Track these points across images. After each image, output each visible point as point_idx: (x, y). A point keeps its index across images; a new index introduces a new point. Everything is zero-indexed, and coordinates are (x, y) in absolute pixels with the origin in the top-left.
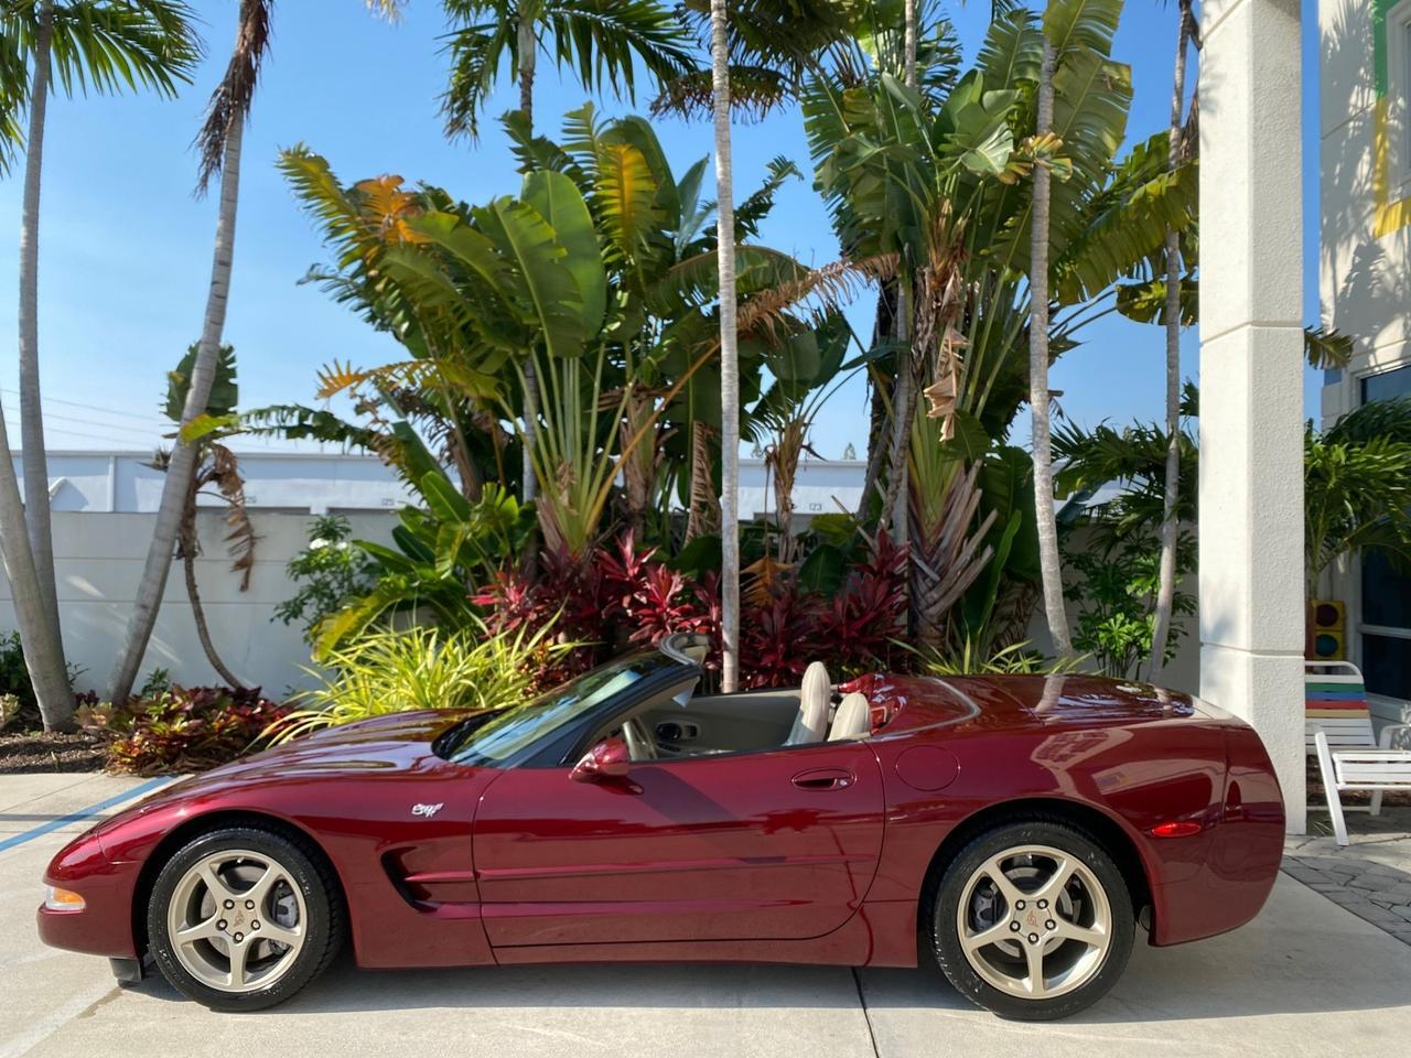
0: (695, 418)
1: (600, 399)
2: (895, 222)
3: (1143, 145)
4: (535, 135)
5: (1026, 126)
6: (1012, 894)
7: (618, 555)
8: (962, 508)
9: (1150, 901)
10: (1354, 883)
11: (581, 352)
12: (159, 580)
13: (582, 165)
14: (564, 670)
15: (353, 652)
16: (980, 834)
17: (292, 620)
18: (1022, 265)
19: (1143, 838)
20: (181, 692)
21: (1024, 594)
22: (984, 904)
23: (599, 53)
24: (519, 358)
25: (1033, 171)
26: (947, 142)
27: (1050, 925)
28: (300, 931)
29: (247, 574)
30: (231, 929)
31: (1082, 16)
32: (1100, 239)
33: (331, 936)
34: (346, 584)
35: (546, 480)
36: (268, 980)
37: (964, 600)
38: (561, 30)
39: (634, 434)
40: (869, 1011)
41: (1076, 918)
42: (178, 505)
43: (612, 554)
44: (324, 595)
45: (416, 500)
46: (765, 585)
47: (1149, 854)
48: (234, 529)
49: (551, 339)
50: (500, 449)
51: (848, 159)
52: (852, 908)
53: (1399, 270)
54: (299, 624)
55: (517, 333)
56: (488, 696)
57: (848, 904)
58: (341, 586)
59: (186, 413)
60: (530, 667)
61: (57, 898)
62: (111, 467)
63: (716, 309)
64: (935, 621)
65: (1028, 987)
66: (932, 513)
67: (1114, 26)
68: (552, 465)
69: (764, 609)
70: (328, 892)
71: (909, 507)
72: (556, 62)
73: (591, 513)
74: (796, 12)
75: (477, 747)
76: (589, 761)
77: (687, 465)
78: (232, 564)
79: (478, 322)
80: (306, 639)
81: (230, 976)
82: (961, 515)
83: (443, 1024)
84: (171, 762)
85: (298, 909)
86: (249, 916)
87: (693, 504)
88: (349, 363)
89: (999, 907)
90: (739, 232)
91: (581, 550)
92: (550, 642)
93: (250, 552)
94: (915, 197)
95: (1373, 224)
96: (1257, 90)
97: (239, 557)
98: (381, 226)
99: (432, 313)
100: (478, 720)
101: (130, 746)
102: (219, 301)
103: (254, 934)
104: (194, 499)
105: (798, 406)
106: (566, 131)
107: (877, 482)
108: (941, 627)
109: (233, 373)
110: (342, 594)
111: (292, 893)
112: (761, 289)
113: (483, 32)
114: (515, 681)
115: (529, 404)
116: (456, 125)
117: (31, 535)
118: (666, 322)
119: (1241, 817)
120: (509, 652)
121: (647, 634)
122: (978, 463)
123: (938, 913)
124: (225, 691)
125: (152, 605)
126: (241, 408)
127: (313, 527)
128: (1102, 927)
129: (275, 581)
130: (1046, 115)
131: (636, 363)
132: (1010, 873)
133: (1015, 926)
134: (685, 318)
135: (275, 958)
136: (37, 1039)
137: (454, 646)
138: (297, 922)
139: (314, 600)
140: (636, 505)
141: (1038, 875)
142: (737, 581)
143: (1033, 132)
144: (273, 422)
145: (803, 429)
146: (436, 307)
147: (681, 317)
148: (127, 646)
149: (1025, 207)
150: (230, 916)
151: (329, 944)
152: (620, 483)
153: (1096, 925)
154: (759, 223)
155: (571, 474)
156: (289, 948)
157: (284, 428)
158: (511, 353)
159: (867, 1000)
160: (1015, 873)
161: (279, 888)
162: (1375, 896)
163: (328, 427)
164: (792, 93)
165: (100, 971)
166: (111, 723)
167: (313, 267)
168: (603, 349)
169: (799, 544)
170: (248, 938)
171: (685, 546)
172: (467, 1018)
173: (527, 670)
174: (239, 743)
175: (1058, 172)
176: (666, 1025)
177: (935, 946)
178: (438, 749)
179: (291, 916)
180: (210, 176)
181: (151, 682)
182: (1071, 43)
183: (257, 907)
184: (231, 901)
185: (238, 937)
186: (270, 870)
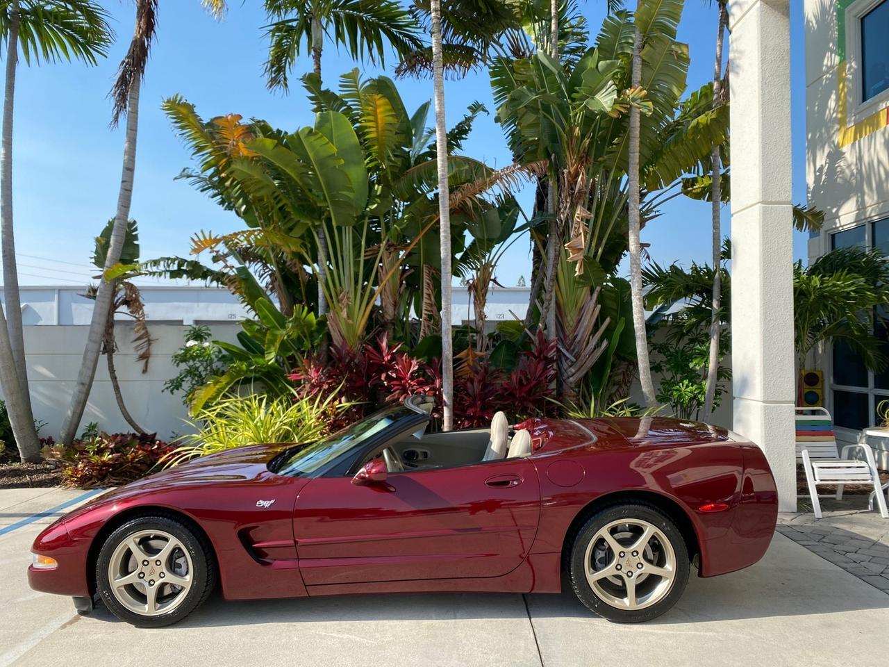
0: (424, 263)
1: (365, 252)
2: (546, 141)
3: (697, 92)
4: (323, 88)
5: (625, 82)
6: (617, 548)
7: (378, 348)
8: (589, 316)
9: (699, 551)
10: (824, 540)
11: (353, 223)
12: (91, 367)
13: (353, 107)
14: (346, 420)
15: (215, 410)
16: (597, 512)
17: (175, 391)
18: (624, 167)
19: (693, 513)
20: (107, 437)
21: (627, 369)
22: (601, 554)
23: (362, 37)
24: (315, 227)
25: (629, 110)
26: (576, 92)
27: (640, 566)
28: (189, 578)
29: (147, 362)
30: (147, 578)
31: (658, 14)
32: (671, 151)
33: (207, 582)
34: (209, 368)
35: (333, 302)
36: (171, 607)
37: (591, 373)
38: (338, 23)
39: (387, 273)
40: (533, 619)
41: (655, 562)
42: (103, 320)
43: (374, 348)
44: (195, 375)
45: (252, 315)
46: (469, 365)
47: (698, 523)
48: (138, 335)
49: (335, 215)
50: (304, 283)
51: (516, 103)
52: (522, 558)
53: (853, 167)
54: (180, 393)
55: (314, 211)
56: (299, 436)
57: (520, 556)
58: (206, 369)
59: (107, 263)
60: (325, 418)
61: (40, 561)
62: (56, 296)
63: (436, 195)
64: (573, 386)
65: (627, 603)
66: (570, 319)
67: (677, 20)
68: (336, 293)
69: (468, 380)
70: (206, 555)
71: (556, 315)
72: (335, 43)
73: (361, 322)
74: (484, 11)
75: (294, 466)
76: (363, 473)
77: (420, 291)
78: (137, 356)
79: (290, 205)
80: (185, 403)
81: (147, 606)
82: (588, 321)
83: (276, 632)
84: (102, 480)
85: (187, 565)
86: (158, 569)
87: (423, 315)
88: (210, 232)
89: (610, 555)
90: (450, 147)
91: (355, 346)
92: (336, 403)
93: (148, 349)
94: (557, 126)
95: (838, 138)
96: (763, 60)
97: (141, 352)
98: (228, 146)
99: (261, 199)
100: (294, 450)
101: (76, 470)
102: (127, 193)
103: (161, 581)
104: (113, 316)
105: (488, 255)
106: (341, 86)
107: (536, 301)
108: (577, 390)
109: (136, 238)
110: (206, 375)
111: (184, 555)
112: (464, 183)
113: (290, 24)
114: (315, 427)
115: (321, 255)
116: (274, 81)
117: (11, 341)
118: (405, 203)
119: (755, 500)
120: (312, 409)
121: (396, 396)
122: (598, 289)
123: (573, 560)
124: (134, 435)
125: (88, 383)
126: (142, 259)
127: (188, 333)
128: (670, 566)
129: (164, 367)
130: (637, 75)
131: (388, 229)
132: (616, 535)
133: (619, 567)
134: (418, 201)
135: (174, 595)
136: (30, 646)
137: (278, 405)
138: (187, 573)
139: (189, 378)
140: (388, 317)
141: (632, 537)
142: (451, 363)
143: (629, 86)
144: (162, 267)
145: (491, 269)
146: (263, 197)
147: (415, 200)
148: (72, 408)
149: (625, 131)
150: (146, 570)
151: (206, 586)
152: (378, 303)
153: (667, 566)
154: (462, 142)
155: (348, 298)
156: (183, 588)
157: (168, 271)
158: (310, 224)
159: (531, 613)
160: (619, 536)
161: (176, 552)
162: (835, 547)
163: (196, 271)
164: (481, 60)
165: (66, 604)
166: (63, 456)
167: (184, 170)
168: (367, 221)
169: (489, 340)
170: (157, 583)
171: (419, 342)
172: (291, 629)
173: (323, 420)
174: (143, 468)
175: (645, 110)
176: (411, 630)
177: (571, 580)
178: (271, 468)
179: (183, 569)
180: (120, 114)
181: (87, 431)
182: (652, 30)
183: (163, 564)
184: (147, 561)
185: (152, 582)
186: (170, 542)
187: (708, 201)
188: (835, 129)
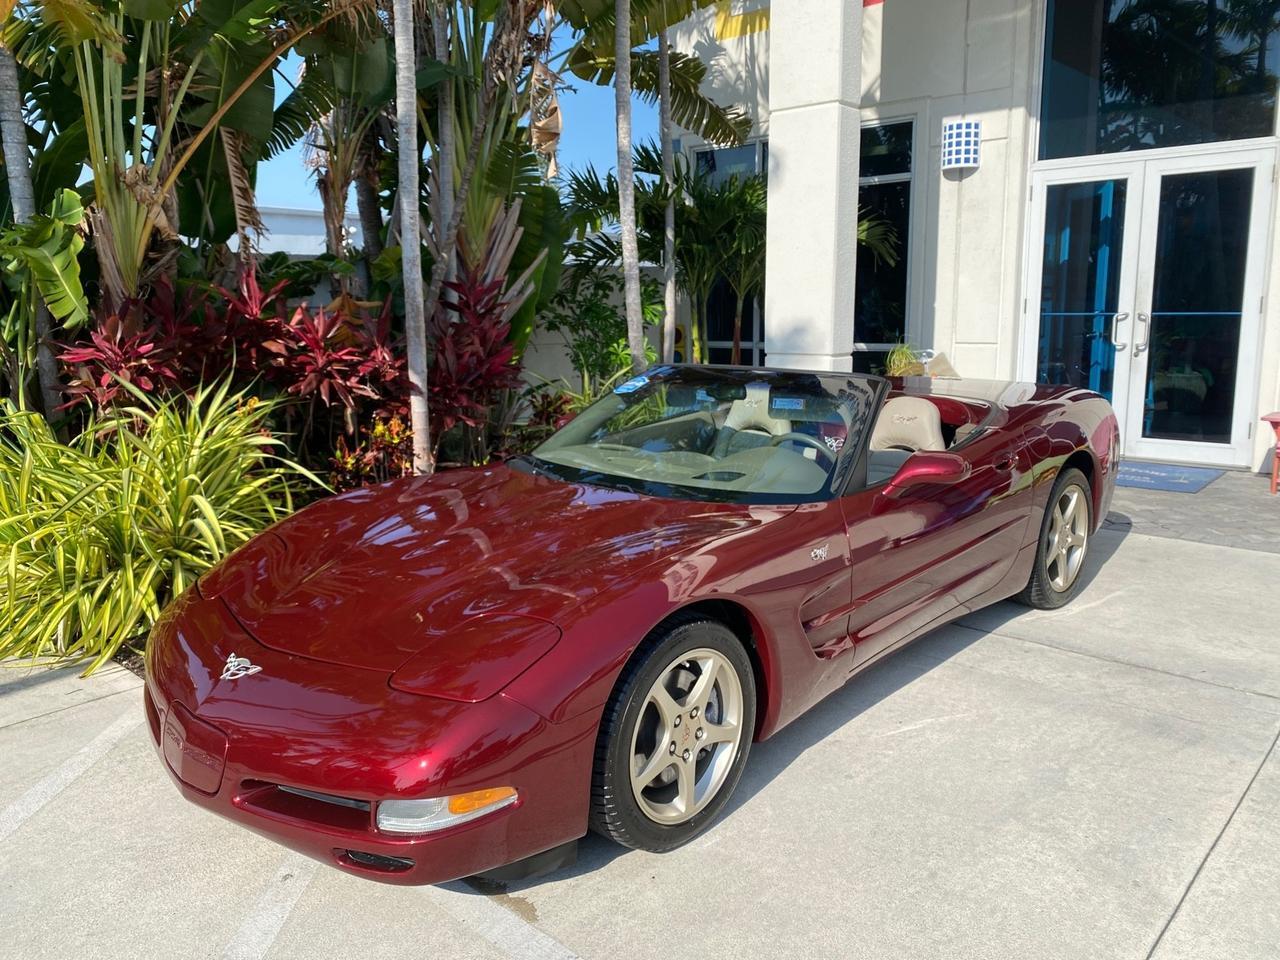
0: (222, 123)
53: (741, 68)
66: (477, 248)
82: (503, 252)
87: (240, 230)
95: (715, 26)
122: (518, 201)
183: (701, 712)
184: (679, 716)
185: (686, 756)
186: (712, 663)
187: (598, 84)
188: (711, 12)
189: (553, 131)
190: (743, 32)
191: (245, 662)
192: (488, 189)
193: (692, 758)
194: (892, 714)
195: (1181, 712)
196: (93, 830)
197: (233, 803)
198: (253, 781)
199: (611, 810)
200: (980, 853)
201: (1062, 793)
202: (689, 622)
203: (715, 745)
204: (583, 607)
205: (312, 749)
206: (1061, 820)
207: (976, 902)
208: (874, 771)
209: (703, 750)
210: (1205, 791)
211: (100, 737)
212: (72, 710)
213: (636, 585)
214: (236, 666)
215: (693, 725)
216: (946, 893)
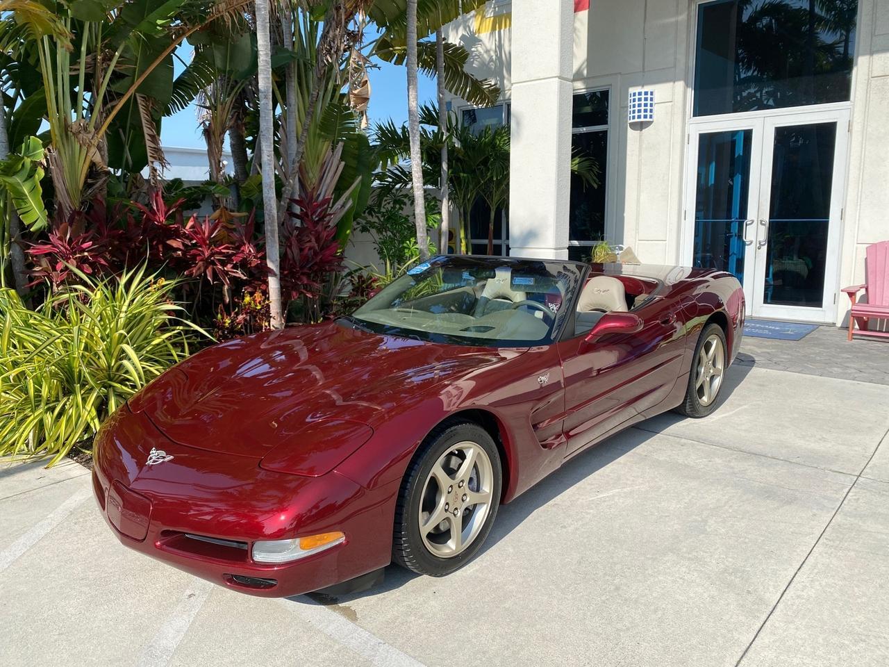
0: (138, 91)
8: (331, 174)
53: (492, 53)
66: (313, 176)
82: (331, 179)
87: (150, 164)
95: (474, 24)
122: (341, 144)
183: (465, 484)
184: (451, 486)
185: (456, 512)
186: (472, 451)
187: (395, 64)
188: (472, 15)
189: (365, 96)
190: (494, 29)
191: (163, 453)
192: (320, 136)
193: (460, 514)
194: (593, 487)
195: (783, 483)
196: (59, 567)
197: (156, 546)
198: (169, 530)
199: (406, 548)
200: (649, 574)
201: (704, 535)
202: (457, 424)
203: (475, 506)
204: (386, 415)
205: (206, 509)
206: (702, 553)
207: (645, 605)
208: (580, 523)
209: (467, 509)
210: (797, 534)
211: (61, 507)
212: (41, 490)
213: (422, 400)
214: (156, 456)
215: (460, 492)
216: (626, 600)
